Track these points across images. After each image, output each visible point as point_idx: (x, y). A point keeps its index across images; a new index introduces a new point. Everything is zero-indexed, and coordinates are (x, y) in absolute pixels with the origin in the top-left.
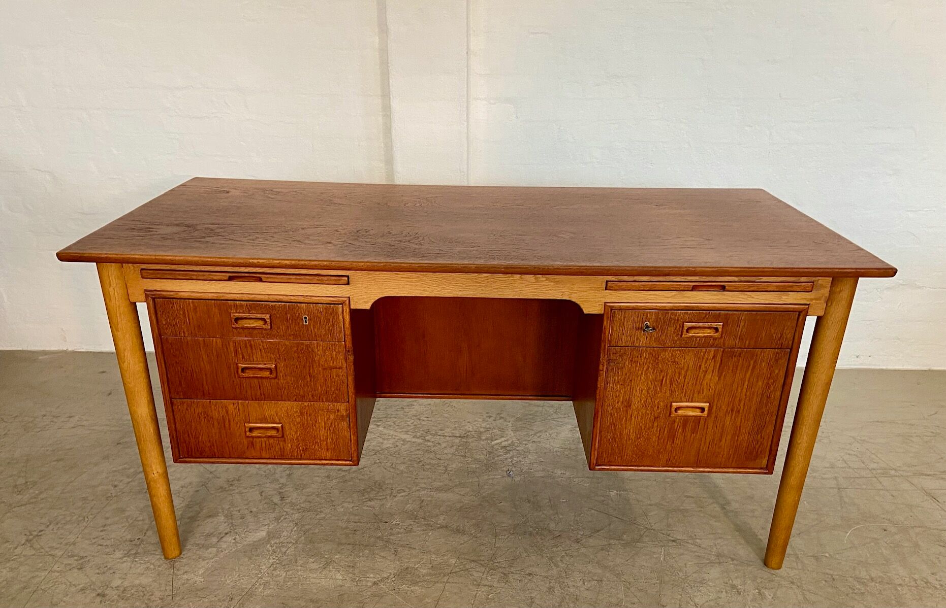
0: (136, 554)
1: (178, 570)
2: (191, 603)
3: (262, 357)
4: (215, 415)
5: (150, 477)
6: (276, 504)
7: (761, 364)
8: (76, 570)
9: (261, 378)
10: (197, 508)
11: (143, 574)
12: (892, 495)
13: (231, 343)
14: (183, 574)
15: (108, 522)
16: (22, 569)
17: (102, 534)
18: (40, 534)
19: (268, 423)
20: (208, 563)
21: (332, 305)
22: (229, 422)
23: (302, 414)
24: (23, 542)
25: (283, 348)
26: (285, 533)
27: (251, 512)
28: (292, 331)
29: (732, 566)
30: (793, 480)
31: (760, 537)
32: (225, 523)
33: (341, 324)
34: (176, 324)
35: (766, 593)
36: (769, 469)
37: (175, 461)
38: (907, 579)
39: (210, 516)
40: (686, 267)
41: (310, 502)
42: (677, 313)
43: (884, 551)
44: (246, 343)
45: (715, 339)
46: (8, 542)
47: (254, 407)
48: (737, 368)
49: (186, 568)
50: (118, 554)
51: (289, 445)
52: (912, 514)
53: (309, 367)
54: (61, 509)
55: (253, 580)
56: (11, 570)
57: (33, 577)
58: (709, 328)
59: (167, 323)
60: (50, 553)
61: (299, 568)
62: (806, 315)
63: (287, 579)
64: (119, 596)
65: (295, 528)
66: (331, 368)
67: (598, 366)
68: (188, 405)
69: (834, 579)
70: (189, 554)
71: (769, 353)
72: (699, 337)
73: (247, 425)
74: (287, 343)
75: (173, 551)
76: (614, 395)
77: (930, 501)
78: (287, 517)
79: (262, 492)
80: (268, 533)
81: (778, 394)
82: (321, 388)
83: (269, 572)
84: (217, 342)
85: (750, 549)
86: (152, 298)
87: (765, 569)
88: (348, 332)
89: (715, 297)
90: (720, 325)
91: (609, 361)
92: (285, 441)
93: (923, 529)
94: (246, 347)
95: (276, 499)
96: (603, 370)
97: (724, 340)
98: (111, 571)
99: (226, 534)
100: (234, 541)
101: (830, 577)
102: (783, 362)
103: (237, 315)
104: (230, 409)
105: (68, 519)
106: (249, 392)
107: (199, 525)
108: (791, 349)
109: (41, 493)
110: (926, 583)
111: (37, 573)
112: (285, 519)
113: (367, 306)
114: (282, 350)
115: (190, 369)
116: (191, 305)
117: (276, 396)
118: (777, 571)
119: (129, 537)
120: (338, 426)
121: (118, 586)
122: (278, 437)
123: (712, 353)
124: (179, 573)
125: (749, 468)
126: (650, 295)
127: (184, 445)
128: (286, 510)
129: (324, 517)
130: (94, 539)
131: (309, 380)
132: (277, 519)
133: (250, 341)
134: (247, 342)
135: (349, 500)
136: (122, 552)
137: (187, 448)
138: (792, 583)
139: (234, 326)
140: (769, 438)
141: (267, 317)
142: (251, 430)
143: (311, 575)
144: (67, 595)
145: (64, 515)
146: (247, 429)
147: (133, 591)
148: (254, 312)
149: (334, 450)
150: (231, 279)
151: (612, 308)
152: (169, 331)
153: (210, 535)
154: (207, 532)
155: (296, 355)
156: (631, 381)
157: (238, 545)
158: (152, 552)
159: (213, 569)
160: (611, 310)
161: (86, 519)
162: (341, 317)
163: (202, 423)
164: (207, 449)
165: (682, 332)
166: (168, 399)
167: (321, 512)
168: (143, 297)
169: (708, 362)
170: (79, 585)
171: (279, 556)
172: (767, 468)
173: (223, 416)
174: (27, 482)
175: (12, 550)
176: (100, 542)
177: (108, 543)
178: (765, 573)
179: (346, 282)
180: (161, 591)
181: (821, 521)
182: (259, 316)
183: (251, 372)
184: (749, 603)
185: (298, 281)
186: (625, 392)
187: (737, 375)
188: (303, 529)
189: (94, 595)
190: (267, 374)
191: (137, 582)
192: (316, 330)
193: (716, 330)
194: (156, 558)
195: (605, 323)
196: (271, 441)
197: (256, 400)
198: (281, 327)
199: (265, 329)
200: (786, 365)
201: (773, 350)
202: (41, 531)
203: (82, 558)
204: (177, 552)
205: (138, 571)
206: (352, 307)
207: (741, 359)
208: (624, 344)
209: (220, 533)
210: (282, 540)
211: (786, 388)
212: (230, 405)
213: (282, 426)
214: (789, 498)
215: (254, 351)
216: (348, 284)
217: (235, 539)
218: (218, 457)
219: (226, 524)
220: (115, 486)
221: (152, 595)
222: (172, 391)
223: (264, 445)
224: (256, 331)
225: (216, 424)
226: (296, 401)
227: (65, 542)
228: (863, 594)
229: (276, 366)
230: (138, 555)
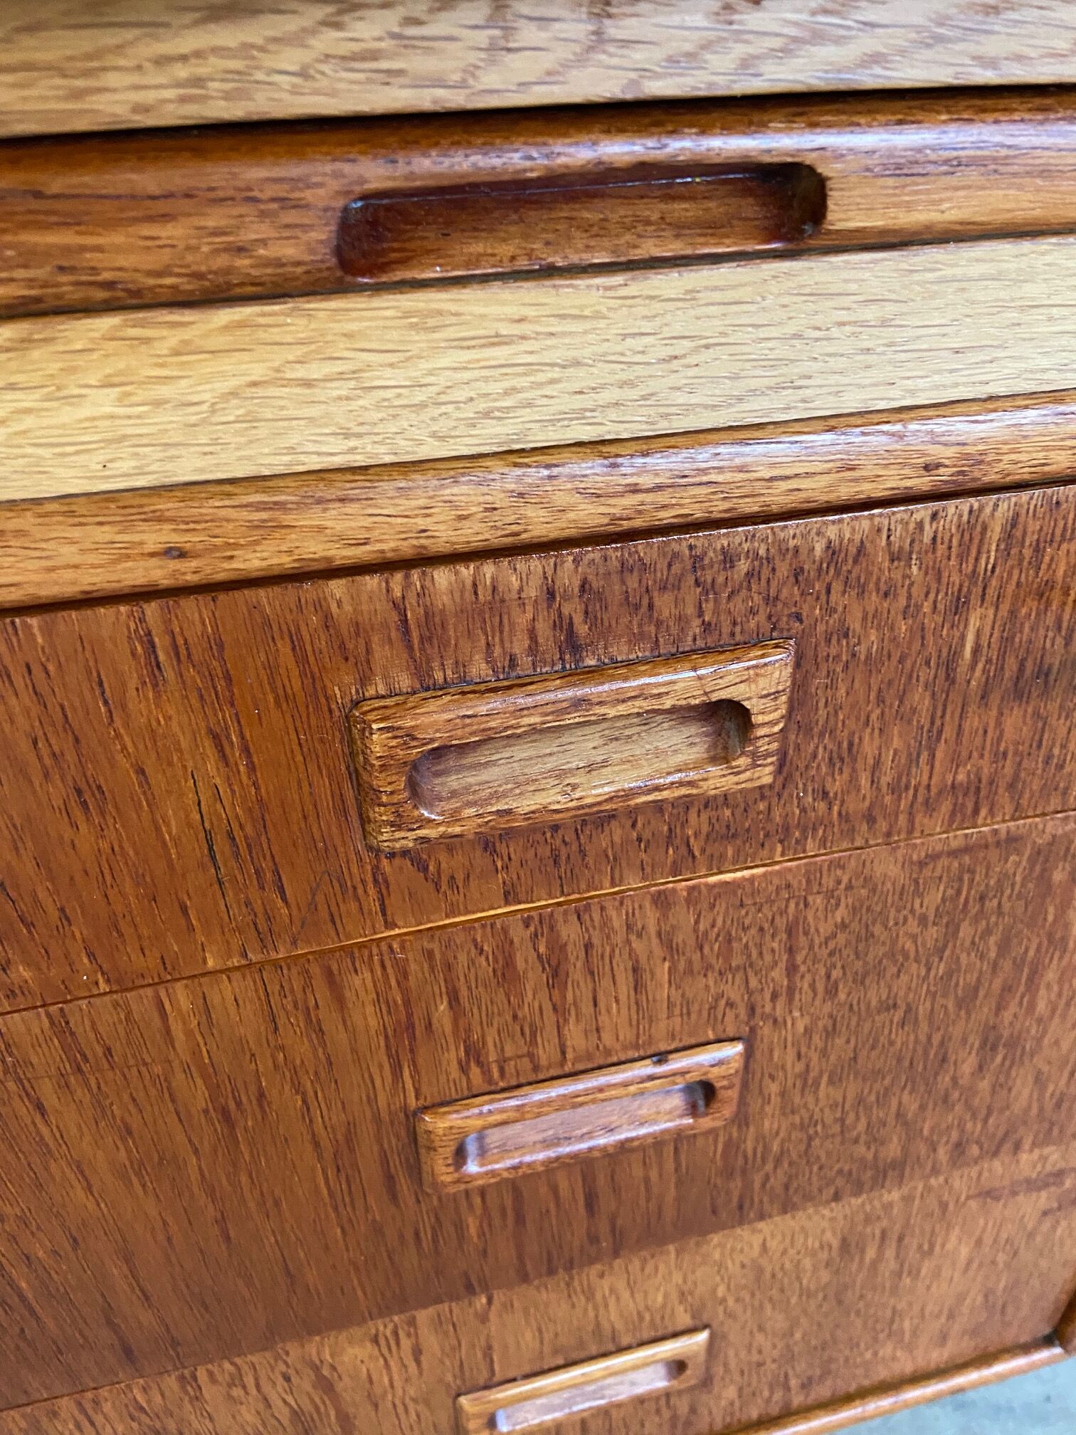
13: (360, 983)
23: (850, 1247)
25: (841, 913)
28: (956, 761)
94: (506, 973)
104: (348, 1374)
106: (504, 1249)
114: (825, 929)
133: (542, 924)
134: (519, 934)
148: (621, 651)
149: (979, 1332)
173: (296, 1415)
197: (551, 1273)
198: (869, 748)
215: (578, 987)
224: (617, 832)
226: (837, 1197)
229: (749, 1055)
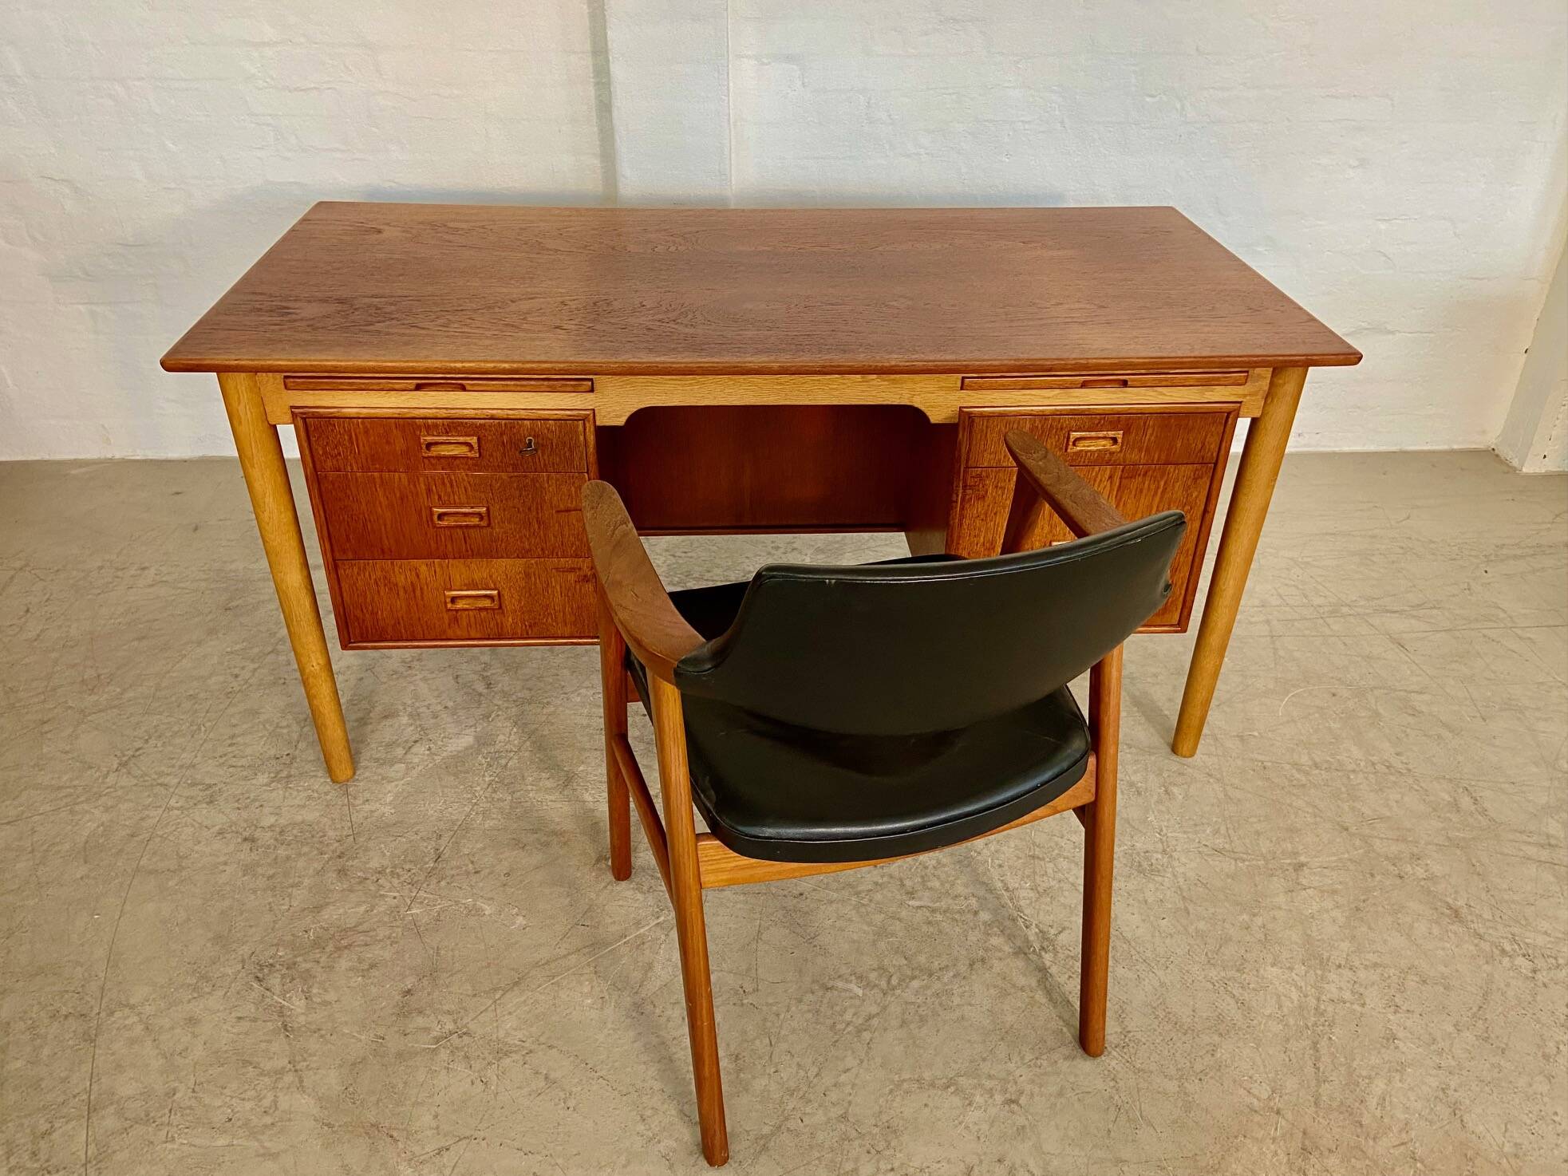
0: (289, 776)
1: (355, 798)
2: (383, 846)
3: (468, 498)
4: (401, 580)
5: (307, 671)
6: (480, 695)
7: (1173, 486)
8: (204, 805)
9: (467, 526)
10: (365, 705)
11: (304, 806)
12: (1345, 644)
13: (421, 479)
14: (364, 803)
15: (237, 731)
16: (123, 807)
17: (230, 749)
18: (138, 753)
19: (479, 590)
20: (397, 786)
21: (568, 423)
22: (421, 589)
23: (527, 575)
24: (115, 766)
25: (498, 484)
26: (501, 737)
27: (446, 707)
28: (510, 460)
29: (1129, 756)
30: (1213, 640)
31: (1166, 712)
32: (411, 725)
33: (582, 448)
34: (339, 454)
35: (1175, 790)
36: (1182, 626)
37: (344, 647)
38: (1363, 764)
39: (386, 717)
40: (1075, 359)
41: (530, 690)
42: (1060, 419)
43: (1332, 725)
44: (443, 479)
45: (1112, 453)
46: (91, 768)
47: (458, 570)
48: (1141, 491)
49: (367, 795)
50: (263, 779)
51: (510, 619)
52: (1371, 671)
53: (537, 509)
54: (161, 713)
55: (466, 808)
56: (107, 809)
57: (142, 819)
58: (1104, 438)
59: (325, 453)
60: (159, 781)
61: (530, 787)
62: (1238, 416)
63: (514, 805)
64: (276, 840)
65: (515, 730)
66: (568, 511)
67: (951, 495)
68: (359, 568)
69: (1265, 768)
70: (367, 774)
71: (1186, 471)
72: (1090, 451)
73: (447, 593)
74: (504, 475)
75: (343, 771)
76: (973, 534)
77: (1397, 650)
78: (500, 713)
79: (457, 677)
80: (477, 739)
81: (1197, 525)
82: (555, 537)
83: (487, 795)
84: (401, 478)
85: (1152, 730)
86: (302, 418)
87: (1174, 757)
88: (592, 458)
89: (1115, 396)
90: (1119, 435)
91: (965, 487)
92: (503, 613)
93: (1386, 691)
94: (443, 483)
95: (480, 687)
96: (957, 502)
97: (1125, 455)
98: (257, 804)
99: (416, 742)
100: (428, 752)
101: (1260, 764)
102: (1205, 482)
103: (429, 439)
104: (422, 570)
105: (176, 729)
106: (449, 546)
107: (373, 732)
108: (1216, 464)
109: (124, 691)
110: (1388, 767)
111: (147, 812)
112: (498, 716)
113: (621, 421)
114: (497, 487)
115: (361, 516)
116: (361, 426)
117: (488, 552)
118: (1190, 760)
119: (272, 752)
120: (580, 589)
121: (272, 826)
122: (493, 609)
123: (1108, 472)
124: (357, 802)
125: (1155, 626)
126: (1024, 395)
127: (356, 624)
128: (495, 702)
129: (554, 712)
130: (221, 757)
131: (536, 526)
132: (486, 717)
133: (448, 475)
134: (445, 476)
135: (587, 683)
136: (266, 775)
137: (361, 628)
138: (1210, 775)
139: (426, 455)
140: (1182, 583)
141: (474, 440)
142: (454, 600)
143: (547, 797)
144: (199, 842)
145: (168, 723)
146: (448, 600)
147: (295, 832)
148: (454, 434)
149: (574, 623)
150: (418, 388)
151: (969, 413)
152: (329, 463)
153: (390, 745)
154: (387, 740)
155: (518, 492)
156: (995, 514)
157: (436, 758)
158: (312, 774)
159: (405, 794)
160: (970, 417)
161: (203, 729)
162: (582, 438)
163: (382, 594)
164: (390, 629)
165: (1067, 444)
166: (330, 560)
167: (548, 703)
168: (289, 417)
169: (1102, 486)
170: (213, 826)
171: (497, 771)
172: (1179, 624)
173: (412, 582)
174: (99, 676)
175: (100, 781)
176: (233, 761)
177: (243, 762)
178: (1173, 763)
179: (588, 389)
180: (335, 829)
181: (1248, 686)
182: (462, 439)
183: (452, 519)
184: (1153, 806)
185: (519, 388)
186: (987, 529)
187: (1142, 500)
188: (526, 730)
189: (239, 840)
190: (475, 521)
191: (299, 818)
192: (546, 457)
193: (1115, 440)
194: (320, 782)
195: (960, 436)
196: (483, 614)
197: (460, 558)
198: (494, 454)
199: (472, 458)
200: (1208, 484)
201: (1190, 466)
202: (137, 750)
203: (210, 786)
204: (349, 772)
205: (297, 802)
206: (598, 423)
207: (1148, 478)
208: (986, 465)
209: (406, 741)
210: (497, 747)
211: (1208, 517)
212: (422, 566)
213: (499, 593)
214: (1208, 663)
215: (456, 489)
216: (592, 390)
217: (429, 749)
218: (407, 640)
219: (412, 728)
220: (237, 676)
221: (325, 836)
222: (336, 549)
223: (472, 619)
224: (458, 462)
225: (402, 593)
226: (518, 557)
227: (179, 763)
228: (1304, 786)
229: (488, 510)
230: (292, 779)
